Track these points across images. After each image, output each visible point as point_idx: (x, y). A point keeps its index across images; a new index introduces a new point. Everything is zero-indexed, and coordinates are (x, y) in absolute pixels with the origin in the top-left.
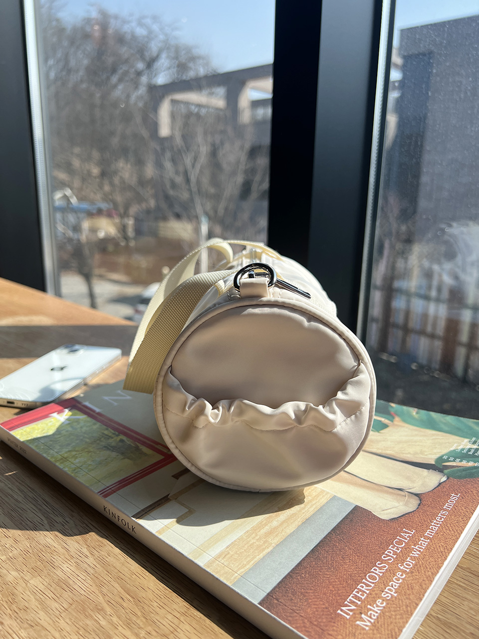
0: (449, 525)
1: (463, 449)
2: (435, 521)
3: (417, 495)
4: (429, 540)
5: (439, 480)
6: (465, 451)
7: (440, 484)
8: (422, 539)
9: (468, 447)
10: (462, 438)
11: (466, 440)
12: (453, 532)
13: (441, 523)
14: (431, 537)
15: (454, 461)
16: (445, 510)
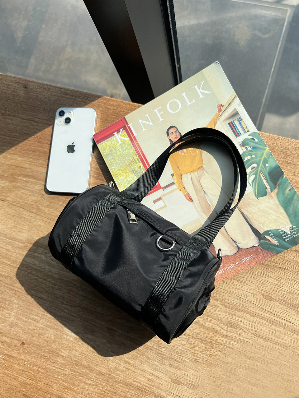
0: (236, 269)
1: (282, 231)
2: (233, 264)
3: (239, 248)
4: (224, 271)
5: (254, 244)
6: (281, 233)
7: (253, 247)
8: (222, 270)
9: (285, 231)
10: (290, 223)
11: (291, 225)
12: (234, 272)
13: (235, 266)
14: (226, 270)
15: (271, 236)
16: (242, 261)
